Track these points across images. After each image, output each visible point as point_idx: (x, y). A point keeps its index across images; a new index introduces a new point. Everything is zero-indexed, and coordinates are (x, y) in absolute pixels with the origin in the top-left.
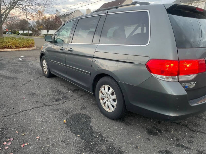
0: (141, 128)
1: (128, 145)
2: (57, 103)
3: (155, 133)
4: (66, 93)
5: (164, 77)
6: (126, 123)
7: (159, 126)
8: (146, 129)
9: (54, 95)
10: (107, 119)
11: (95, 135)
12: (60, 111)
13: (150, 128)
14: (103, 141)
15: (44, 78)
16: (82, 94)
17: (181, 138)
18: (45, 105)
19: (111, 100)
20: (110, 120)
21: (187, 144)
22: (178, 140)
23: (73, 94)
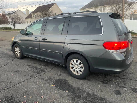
0: (98, 81)
1: (97, 91)
2: (39, 75)
3: (106, 82)
4: (41, 68)
5: (114, 51)
6: (89, 80)
7: (106, 79)
8: (101, 81)
9: (33, 70)
10: (77, 79)
11: (76, 89)
12: (45, 79)
13: (103, 80)
14: (83, 92)
15: (17, 60)
16: (52, 67)
17: (119, 83)
18: (32, 77)
19: (79, 68)
20: (79, 80)
21: (124, 86)
22: (119, 84)
23: (46, 68)
